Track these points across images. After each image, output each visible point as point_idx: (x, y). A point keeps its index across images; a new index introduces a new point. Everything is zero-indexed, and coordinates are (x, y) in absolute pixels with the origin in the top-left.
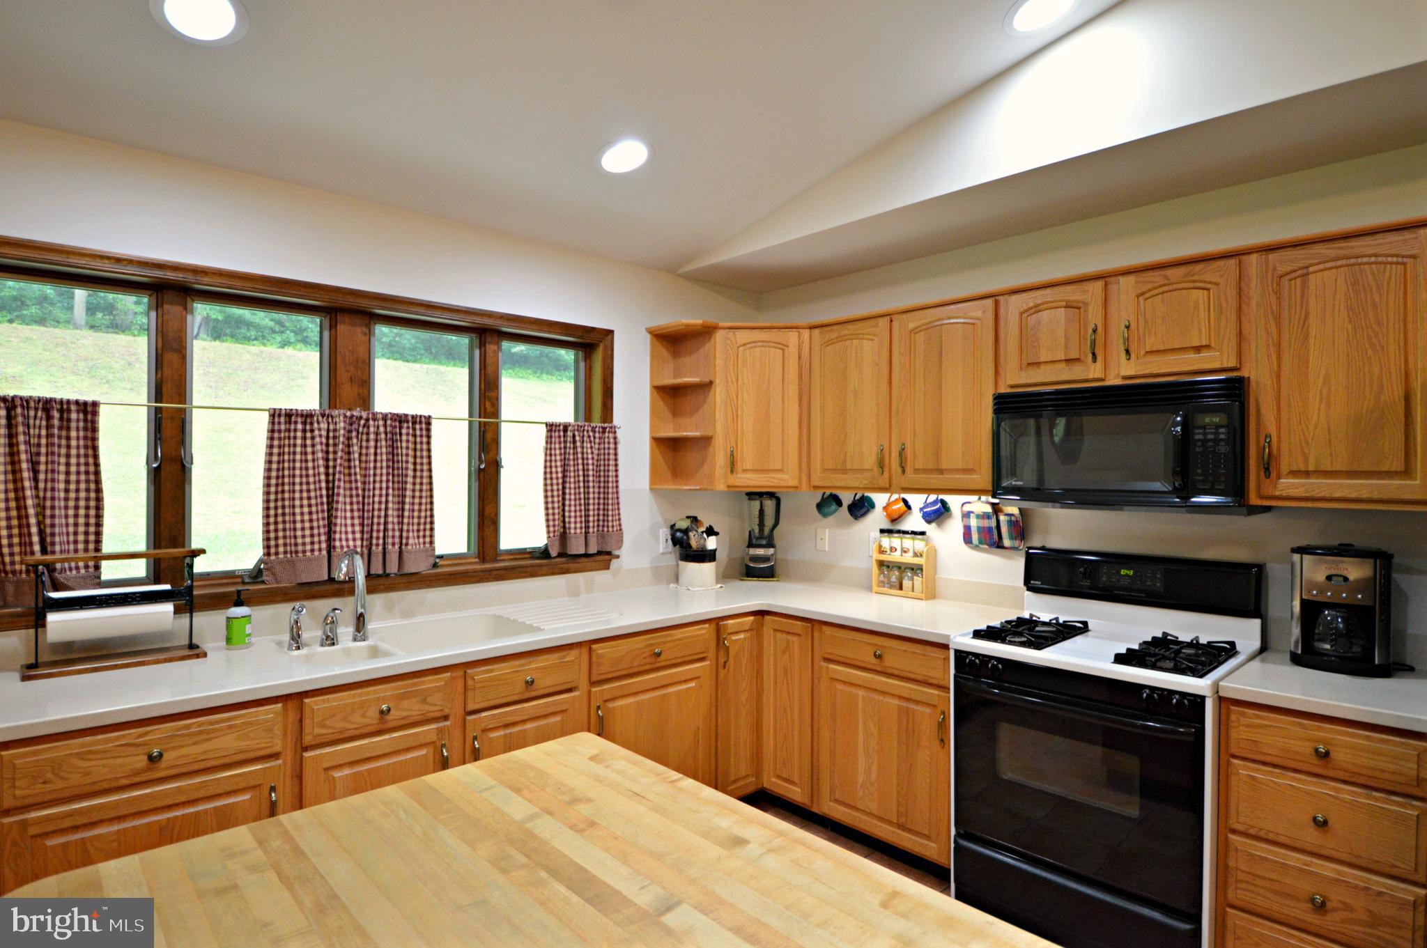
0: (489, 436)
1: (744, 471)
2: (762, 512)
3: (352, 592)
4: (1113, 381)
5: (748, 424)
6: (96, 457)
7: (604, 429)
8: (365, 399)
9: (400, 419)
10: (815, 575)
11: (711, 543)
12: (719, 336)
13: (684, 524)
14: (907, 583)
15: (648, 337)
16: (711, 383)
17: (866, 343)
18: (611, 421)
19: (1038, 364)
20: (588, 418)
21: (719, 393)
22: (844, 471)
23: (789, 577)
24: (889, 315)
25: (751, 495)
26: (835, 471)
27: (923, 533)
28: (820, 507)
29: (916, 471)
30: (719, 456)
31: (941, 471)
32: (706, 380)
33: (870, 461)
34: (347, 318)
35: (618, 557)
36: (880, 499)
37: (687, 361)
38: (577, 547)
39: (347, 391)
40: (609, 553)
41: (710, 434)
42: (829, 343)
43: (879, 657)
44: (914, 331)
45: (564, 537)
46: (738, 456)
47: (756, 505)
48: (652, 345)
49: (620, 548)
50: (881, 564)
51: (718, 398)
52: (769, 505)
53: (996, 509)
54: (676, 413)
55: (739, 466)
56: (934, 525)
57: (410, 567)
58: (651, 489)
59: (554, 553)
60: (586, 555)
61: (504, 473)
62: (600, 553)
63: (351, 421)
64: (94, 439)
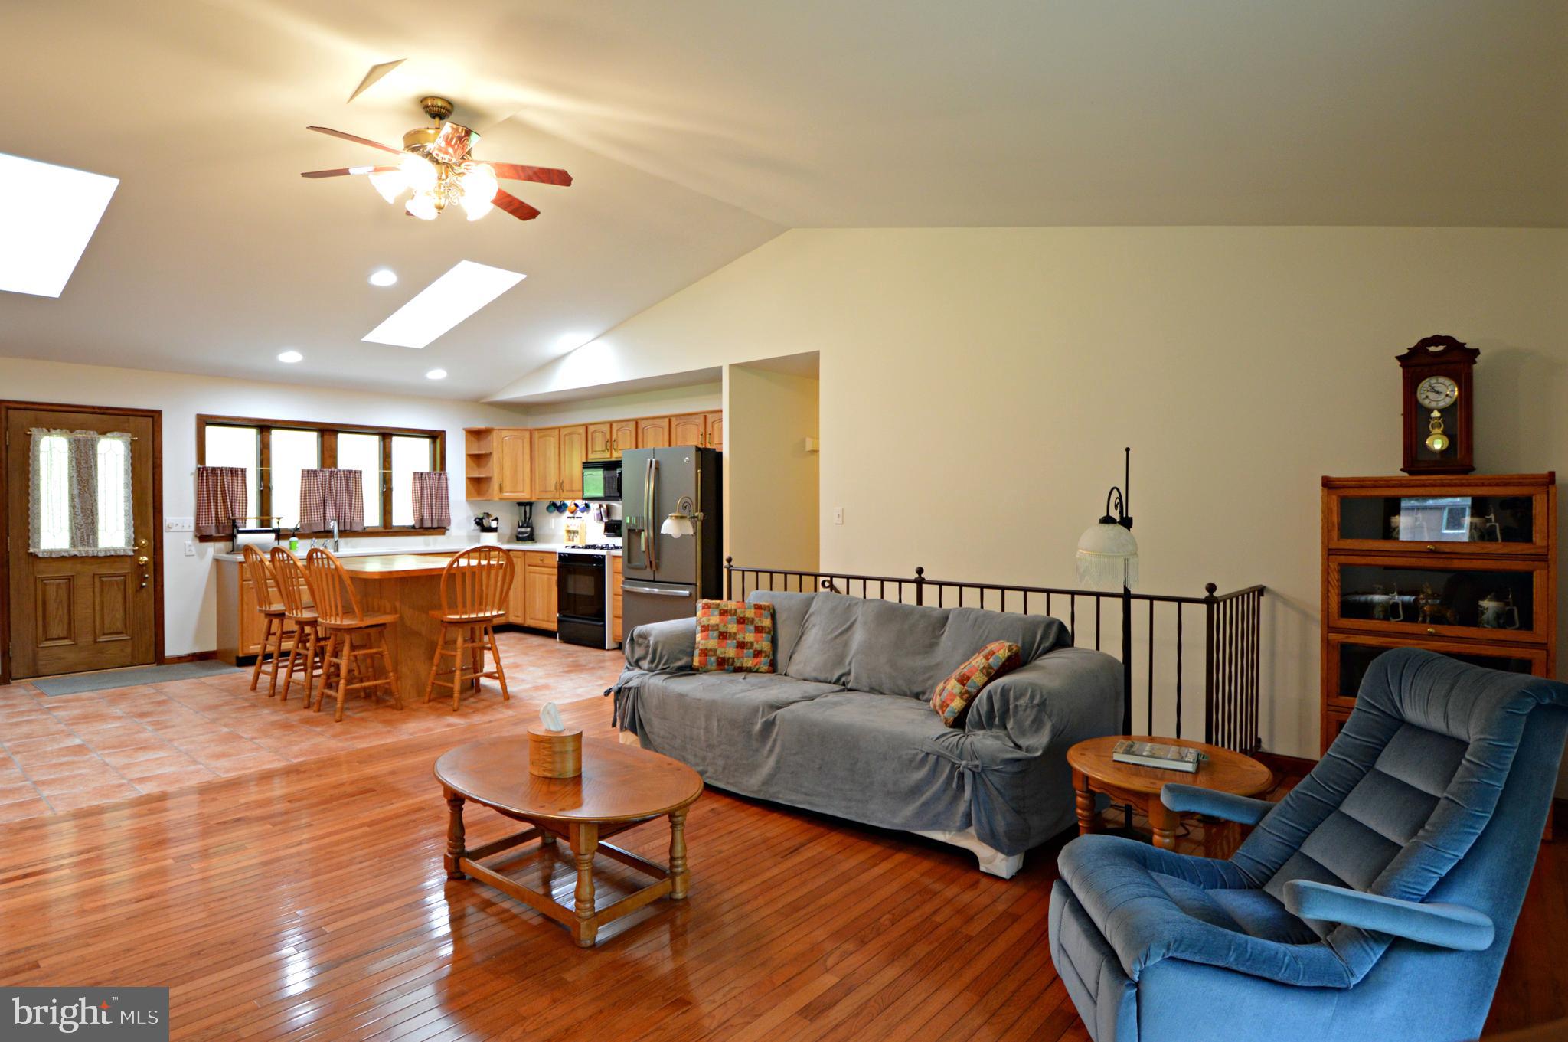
0: (387, 477)
1: (507, 492)
2: (525, 511)
3: (333, 537)
4: (613, 459)
5: (507, 473)
6: (245, 486)
7: (441, 474)
8: (335, 464)
9: (350, 472)
10: (547, 541)
11: (494, 524)
12: (494, 433)
13: (481, 516)
14: (575, 539)
15: (464, 432)
16: (491, 454)
17: (552, 439)
18: (445, 470)
19: (596, 451)
20: (434, 468)
21: (495, 458)
22: (546, 492)
23: (540, 542)
24: (559, 429)
25: (520, 504)
26: (543, 491)
27: (581, 518)
28: (548, 508)
29: (567, 491)
30: (495, 486)
31: (573, 491)
32: (488, 452)
33: (553, 488)
34: (328, 433)
35: (448, 530)
36: (568, 502)
37: (482, 443)
38: (427, 524)
39: (329, 461)
40: (444, 528)
41: (490, 475)
42: (540, 437)
43: (541, 560)
44: (565, 435)
45: (422, 520)
46: (504, 486)
47: (523, 508)
48: (466, 436)
49: (449, 525)
50: (569, 532)
51: (495, 460)
52: (528, 508)
53: (601, 506)
54: (479, 465)
55: (504, 489)
56: (585, 513)
57: (355, 528)
58: (467, 501)
59: (417, 526)
60: (432, 528)
61: (394, 492)
62: (438, 528)
63: (331, 473)
64: (245, 480)
